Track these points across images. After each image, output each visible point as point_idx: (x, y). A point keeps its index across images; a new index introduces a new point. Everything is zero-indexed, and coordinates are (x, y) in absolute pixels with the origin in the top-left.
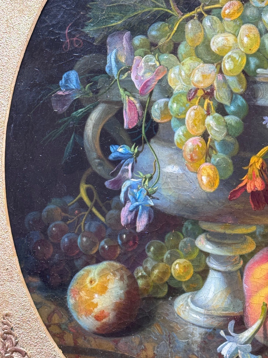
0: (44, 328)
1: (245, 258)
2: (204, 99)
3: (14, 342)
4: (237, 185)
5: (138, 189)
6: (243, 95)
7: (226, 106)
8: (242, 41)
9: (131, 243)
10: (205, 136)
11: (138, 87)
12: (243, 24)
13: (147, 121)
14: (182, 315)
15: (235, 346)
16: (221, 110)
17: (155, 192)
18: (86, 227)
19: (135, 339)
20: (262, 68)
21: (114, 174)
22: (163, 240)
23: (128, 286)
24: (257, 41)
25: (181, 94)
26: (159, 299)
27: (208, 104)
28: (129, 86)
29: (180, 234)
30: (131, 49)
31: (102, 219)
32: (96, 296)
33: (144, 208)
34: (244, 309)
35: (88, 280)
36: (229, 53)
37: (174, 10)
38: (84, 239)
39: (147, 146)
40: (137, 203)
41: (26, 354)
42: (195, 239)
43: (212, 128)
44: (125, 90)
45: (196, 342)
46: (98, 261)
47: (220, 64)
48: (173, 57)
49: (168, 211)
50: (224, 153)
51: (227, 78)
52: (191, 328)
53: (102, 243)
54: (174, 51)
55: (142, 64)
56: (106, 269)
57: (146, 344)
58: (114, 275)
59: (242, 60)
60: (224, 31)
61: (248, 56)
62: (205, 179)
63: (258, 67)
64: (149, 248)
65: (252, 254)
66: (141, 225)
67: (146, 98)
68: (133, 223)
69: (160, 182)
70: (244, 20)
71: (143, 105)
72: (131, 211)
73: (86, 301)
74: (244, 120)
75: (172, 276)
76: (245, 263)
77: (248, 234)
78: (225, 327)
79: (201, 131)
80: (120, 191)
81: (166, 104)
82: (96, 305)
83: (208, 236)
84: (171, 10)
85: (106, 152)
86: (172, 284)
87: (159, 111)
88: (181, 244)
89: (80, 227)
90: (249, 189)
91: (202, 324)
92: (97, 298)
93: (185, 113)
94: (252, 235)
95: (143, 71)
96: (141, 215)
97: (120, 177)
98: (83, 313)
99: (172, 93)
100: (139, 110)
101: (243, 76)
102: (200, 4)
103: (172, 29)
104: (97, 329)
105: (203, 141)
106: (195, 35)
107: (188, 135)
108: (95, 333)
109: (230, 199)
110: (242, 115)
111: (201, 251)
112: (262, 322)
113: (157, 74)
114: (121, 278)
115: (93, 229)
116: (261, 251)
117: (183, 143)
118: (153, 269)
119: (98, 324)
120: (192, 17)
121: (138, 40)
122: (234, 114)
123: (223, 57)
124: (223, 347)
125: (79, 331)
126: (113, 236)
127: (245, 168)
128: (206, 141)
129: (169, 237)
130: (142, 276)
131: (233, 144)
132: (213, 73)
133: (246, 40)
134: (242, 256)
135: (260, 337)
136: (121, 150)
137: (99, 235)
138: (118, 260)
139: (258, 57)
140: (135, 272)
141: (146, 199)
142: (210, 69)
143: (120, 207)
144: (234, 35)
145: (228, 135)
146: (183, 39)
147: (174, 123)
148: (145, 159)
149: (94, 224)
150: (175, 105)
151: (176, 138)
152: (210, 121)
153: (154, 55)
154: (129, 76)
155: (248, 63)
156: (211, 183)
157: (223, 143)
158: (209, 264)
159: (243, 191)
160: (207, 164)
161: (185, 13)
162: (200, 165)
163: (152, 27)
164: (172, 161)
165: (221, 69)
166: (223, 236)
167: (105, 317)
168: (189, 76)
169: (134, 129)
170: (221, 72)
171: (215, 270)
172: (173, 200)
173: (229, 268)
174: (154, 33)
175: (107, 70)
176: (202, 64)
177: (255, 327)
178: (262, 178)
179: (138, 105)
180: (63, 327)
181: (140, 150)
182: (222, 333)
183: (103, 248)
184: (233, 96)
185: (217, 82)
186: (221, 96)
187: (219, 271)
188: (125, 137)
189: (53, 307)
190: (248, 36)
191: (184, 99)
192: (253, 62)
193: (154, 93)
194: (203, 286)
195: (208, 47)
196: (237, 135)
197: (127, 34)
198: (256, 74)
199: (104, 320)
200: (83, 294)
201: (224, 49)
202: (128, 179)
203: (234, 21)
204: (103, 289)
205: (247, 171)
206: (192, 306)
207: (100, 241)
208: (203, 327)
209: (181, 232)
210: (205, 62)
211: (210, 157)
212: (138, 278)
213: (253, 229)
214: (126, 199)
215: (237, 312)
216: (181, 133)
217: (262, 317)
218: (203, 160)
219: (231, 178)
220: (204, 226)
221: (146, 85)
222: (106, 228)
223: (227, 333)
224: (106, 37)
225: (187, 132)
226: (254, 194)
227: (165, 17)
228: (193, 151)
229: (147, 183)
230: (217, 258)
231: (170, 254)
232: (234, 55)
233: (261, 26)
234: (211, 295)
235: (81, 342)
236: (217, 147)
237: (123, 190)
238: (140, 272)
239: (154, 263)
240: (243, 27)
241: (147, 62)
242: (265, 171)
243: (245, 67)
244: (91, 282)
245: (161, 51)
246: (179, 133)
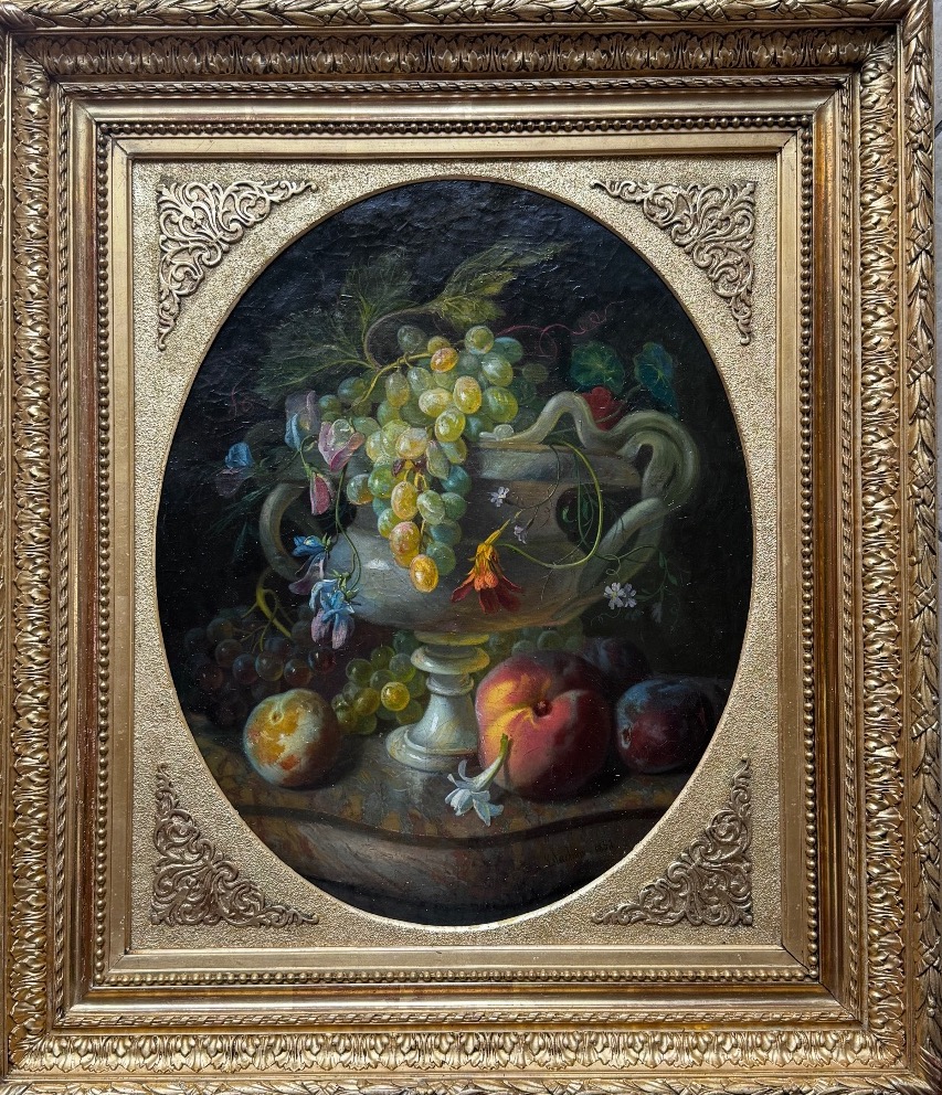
0: (212, 781)
1: (477, 677)
2: (415, 473)
3: (174, 802)
4: (461, 583)
5: (333, 593)
6: (463, 466)
7: (443, 480)
8: (459, 399)
9: (326, 664)
10: (417, 520)
11: (327, 458)
12: (459, 376)
13: (340, 504)
14: (397, 757)
15: (468, 793)
16: (436, 485)
17: (355, 595)
18: (267, 646)
19: (336, 791)
20: (487, 431)
21: (301, 574)
22: (369, 659)
23: (324, 720)
24: (477, 398)
25: (384, 467)
26: (367, 736)
27: (420, 479)
28: (316, 460)
29: (391, 650)
30: (317, 413)
31: (288, 634)
32: (282, 736)
33: (341, 617)
34: (478, 743)
35: (270, 716)
36: (444, 414)
37: (371, 364)
38: (264, 662)
39: (342, 536)
40: (333, 611)
41: (190, 817)
42: (411, 654)
43: (426, 510)
44: (311, 465)
45: (416, 791)
46: (283, 690)
47: (433, 428)
48: (371, 422)
49: (373, 620)
50: (443, 541)
51: (442, 445)
52: (409, 774)
53: (288, 665)
54: (373, 414)
55: (332, 431)
56: (294, 699)
57: (351, 798)
58: (305, 707)
59: (460, 422)
60: (435, 386)
61: (467, 416)
62: (419, 576)
63: (481, 430)
64: (350, 670)
65: (485, 671)
66: (339, 639)
67: (338, 474)
68: (328, 638)
69: (362, 582)
70: (459, 371)
71: (335, 483)
72: (325, 622)
73: (269, 743)
74: (467, 497)
75: (382, 706)
76: (477, 684)
77: (479, 646)
78: (454, 770)
79: (412, 514)
80: (310, 596)
81: (365, 481)
82: (282, 749)
83: (427, 650)
84: (366, 362)
85: (290, 546)
86: (382, 716)
87: (356, 491)
88: (392, 662)
89: (258, 646)
90: (478, 585)
91: (424, 767)
92: (283, 739)
93: (391, 492)
94: (484, 646)
95: (333, 440)
96: (338, 626)
97: (309, 577)
98: (266, 760)
99: (372, 467)
100: (330, 490)
101: (462, 442)
102: (403, 354)
103: (369, 386)
104: (285, 779)
105: (415, 527)
106: (398, 392)
107: (395, 520)
108: (282, 786)
109: (453, 601)
110: (464, 491)
111: (419, 671)
112: (502, 760)
113: (352, 443)
114: (315, 712)
115: (275, 647)
116: (497, 667)
117: (389, 530)
118: (356, 698)
119: (286, 773)
120: (393, 370)
121: (325, 402)
122: (454, 490)
123: (435, 419)
124: (453, 796)
125: (261, 784)
126: (303, 657)
127: (471, 560)
128: (419, 527)
129: (377, 655)
130: (343, 707)
131: (453, 529)
132: (425, 439)
133: (463, 396)
134: (472, 675)
135: (500, 781)
136: (308, 543)
137: (283, 654)
138: (309, 687)
139: (481, 418)
140: (333, 702)
141: (344, 605)
142: (419, 434)
143: (310, 616)
144: (448, 390)
145: (446, 517)
146: (384, 397)
147: (376, 505)
148: (341, 553)
149: (277, 641)
150: (377, 482)
151: (380, 523)
152: (422, 500)
153: (347, 419)
154: (316, 447)
155: (468, 425)
156: (427, 582)
157: (441, 528)
158: (429, 686)
159: (469, 588)
160: (422, 555)
161: (384, 365)
162: (413, 557)
163: (342, 384)
164: (375, 555)
165: (433, 433)
166: (446, 649)
167: (296, 763)
168: (393, 444)
169: (325, 514)
170: (434, 437)
171: (438, 695)
172: (380, 605)
173: (457, 691)
174: (345, 391)
175: (287, 440)
176: (408, 429)
177: (493, 767)
178: (495, 572)
179: (328, 484)
180: (240, 779)
181: (334, 541)
182: (451, 778)
183: (290, 672)
184: (451, 468)
185: (431, 451)
186: (436, 468)
187: (443, 696)
188: (312, 524)
189: (225, 753)
190: (466, 392)
191: (388, 473)
192: (474, 423)
193: (349, 468)
194: (423, 715)
195: (416, 406)
196: (458, 517)
197: (311, 395)
198: (478, 439)
199: (294, 768)
200: (264, 734)
201: (437, 409)
202: (320, 580)
203: (448, 373)
204: (291, 727)
205: (474, 563)
206: (410, 744)
207: (285, 663)
208: (426, 771)
209: (392, 647)
210: (413, 426)
211: (426, 547)
212: (337, 710)
213: (485, 638)
214: (318, 606)
215: (469, 748)
216: (386, 518)
217: (502, 754)
218: (416, 552)
219: (454, 573)
220: (422, 637)
221: (338, 458)
222: (293, 645)
223: (457, 778)
224: (284, 399)
225: (394, 516)
226: (485, 592)
227: (359, 371)
228: (402, 539)
229: (344, 584)
230: (441, 679)
231: (378, 676)
232: (450, 416)
233: (481, 378)
234: (433, 728)
235: (264, 798)
236: (434, 534)
237: (313, 595)
238: (340, 701)
239: (358, 689)
240: (460, 380)
241: (337, 428)
242: (497, 562)
243: (464, 431)
244: (275, 718)
245: (356, 415)
246: (384, 517)
